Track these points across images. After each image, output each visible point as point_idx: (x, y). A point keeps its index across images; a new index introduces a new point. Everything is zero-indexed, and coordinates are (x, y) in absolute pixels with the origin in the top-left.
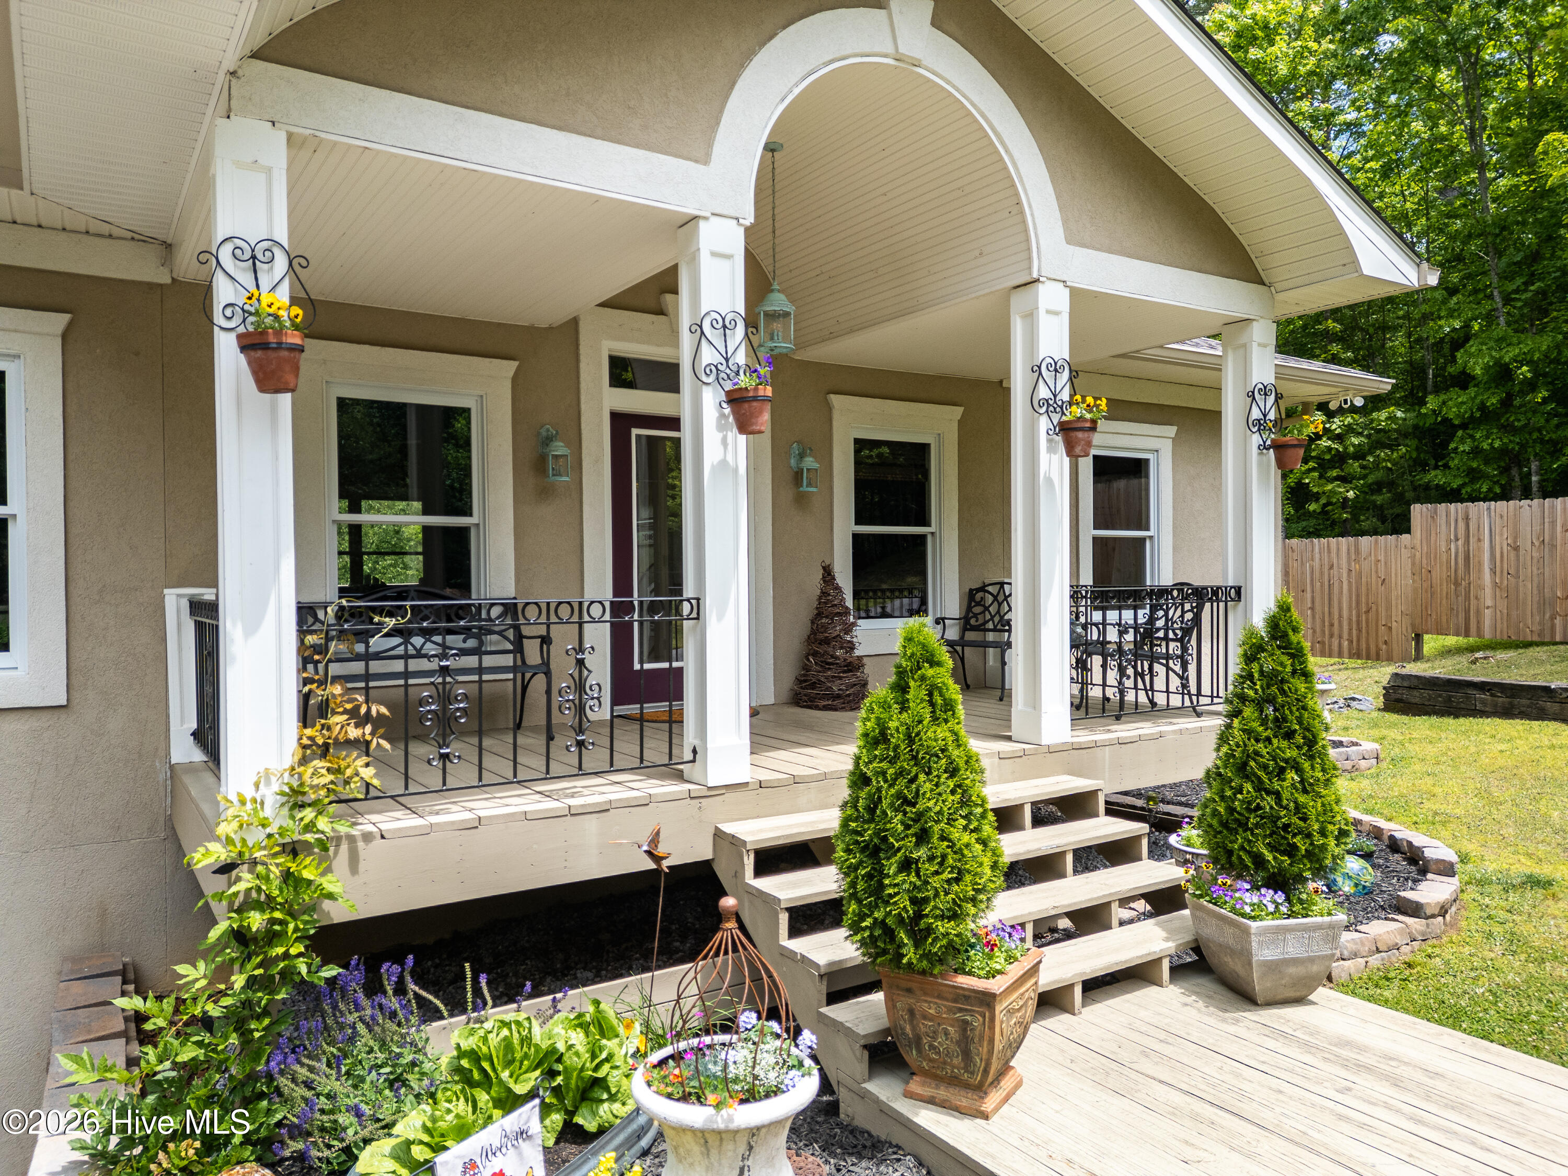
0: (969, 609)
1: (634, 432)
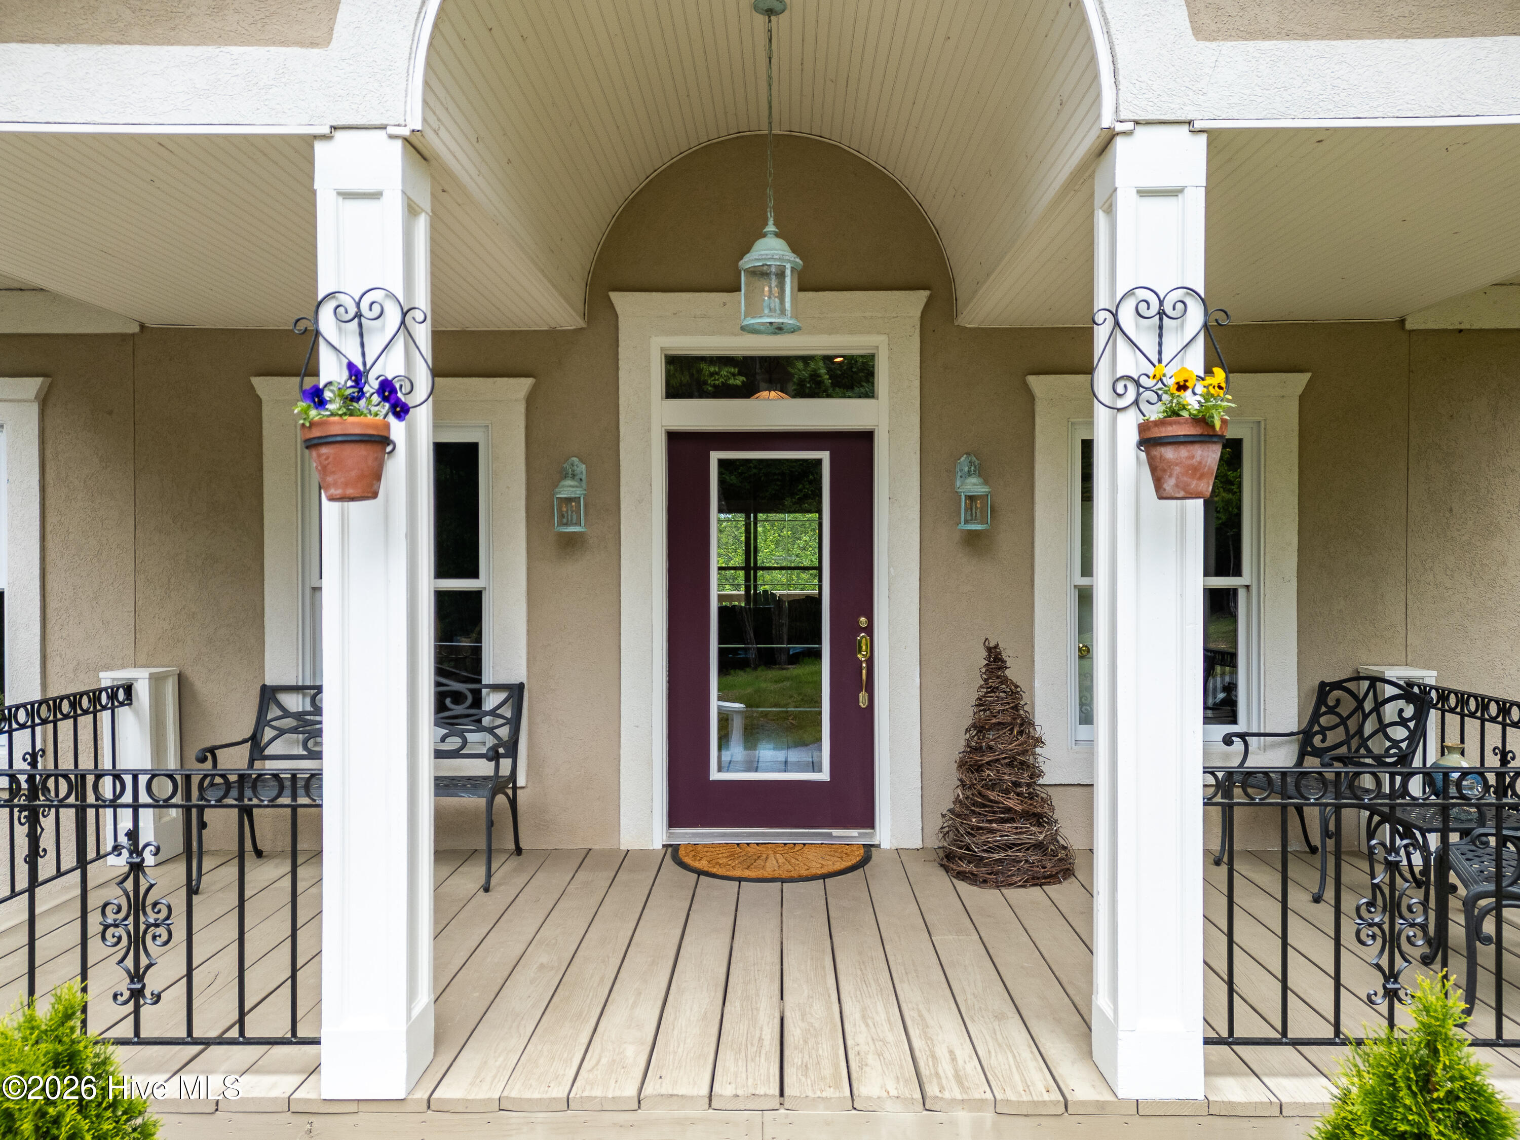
0: (1315, 717)
1: (715, 456)
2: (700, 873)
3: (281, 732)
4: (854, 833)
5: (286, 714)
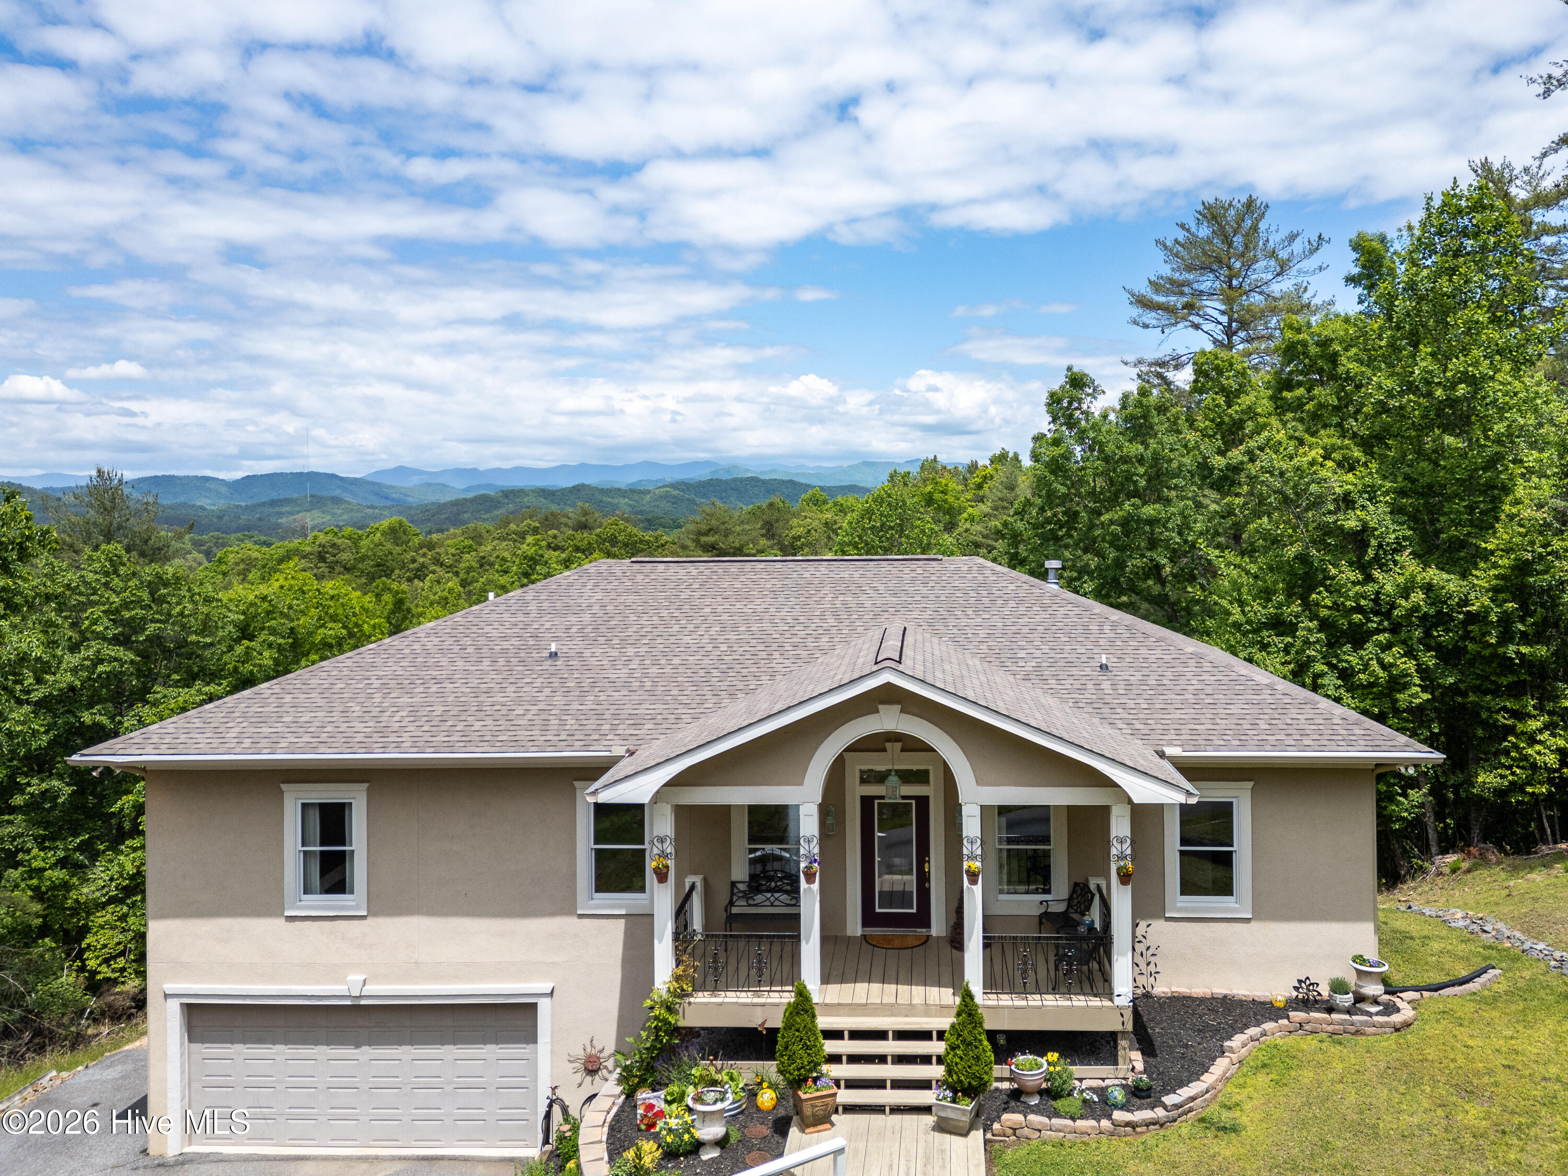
0: (1072, 894)
1: (876, 802)
2: (874, 946)
3: (739, 897)
4: (924, 930)
5: (740, 891)
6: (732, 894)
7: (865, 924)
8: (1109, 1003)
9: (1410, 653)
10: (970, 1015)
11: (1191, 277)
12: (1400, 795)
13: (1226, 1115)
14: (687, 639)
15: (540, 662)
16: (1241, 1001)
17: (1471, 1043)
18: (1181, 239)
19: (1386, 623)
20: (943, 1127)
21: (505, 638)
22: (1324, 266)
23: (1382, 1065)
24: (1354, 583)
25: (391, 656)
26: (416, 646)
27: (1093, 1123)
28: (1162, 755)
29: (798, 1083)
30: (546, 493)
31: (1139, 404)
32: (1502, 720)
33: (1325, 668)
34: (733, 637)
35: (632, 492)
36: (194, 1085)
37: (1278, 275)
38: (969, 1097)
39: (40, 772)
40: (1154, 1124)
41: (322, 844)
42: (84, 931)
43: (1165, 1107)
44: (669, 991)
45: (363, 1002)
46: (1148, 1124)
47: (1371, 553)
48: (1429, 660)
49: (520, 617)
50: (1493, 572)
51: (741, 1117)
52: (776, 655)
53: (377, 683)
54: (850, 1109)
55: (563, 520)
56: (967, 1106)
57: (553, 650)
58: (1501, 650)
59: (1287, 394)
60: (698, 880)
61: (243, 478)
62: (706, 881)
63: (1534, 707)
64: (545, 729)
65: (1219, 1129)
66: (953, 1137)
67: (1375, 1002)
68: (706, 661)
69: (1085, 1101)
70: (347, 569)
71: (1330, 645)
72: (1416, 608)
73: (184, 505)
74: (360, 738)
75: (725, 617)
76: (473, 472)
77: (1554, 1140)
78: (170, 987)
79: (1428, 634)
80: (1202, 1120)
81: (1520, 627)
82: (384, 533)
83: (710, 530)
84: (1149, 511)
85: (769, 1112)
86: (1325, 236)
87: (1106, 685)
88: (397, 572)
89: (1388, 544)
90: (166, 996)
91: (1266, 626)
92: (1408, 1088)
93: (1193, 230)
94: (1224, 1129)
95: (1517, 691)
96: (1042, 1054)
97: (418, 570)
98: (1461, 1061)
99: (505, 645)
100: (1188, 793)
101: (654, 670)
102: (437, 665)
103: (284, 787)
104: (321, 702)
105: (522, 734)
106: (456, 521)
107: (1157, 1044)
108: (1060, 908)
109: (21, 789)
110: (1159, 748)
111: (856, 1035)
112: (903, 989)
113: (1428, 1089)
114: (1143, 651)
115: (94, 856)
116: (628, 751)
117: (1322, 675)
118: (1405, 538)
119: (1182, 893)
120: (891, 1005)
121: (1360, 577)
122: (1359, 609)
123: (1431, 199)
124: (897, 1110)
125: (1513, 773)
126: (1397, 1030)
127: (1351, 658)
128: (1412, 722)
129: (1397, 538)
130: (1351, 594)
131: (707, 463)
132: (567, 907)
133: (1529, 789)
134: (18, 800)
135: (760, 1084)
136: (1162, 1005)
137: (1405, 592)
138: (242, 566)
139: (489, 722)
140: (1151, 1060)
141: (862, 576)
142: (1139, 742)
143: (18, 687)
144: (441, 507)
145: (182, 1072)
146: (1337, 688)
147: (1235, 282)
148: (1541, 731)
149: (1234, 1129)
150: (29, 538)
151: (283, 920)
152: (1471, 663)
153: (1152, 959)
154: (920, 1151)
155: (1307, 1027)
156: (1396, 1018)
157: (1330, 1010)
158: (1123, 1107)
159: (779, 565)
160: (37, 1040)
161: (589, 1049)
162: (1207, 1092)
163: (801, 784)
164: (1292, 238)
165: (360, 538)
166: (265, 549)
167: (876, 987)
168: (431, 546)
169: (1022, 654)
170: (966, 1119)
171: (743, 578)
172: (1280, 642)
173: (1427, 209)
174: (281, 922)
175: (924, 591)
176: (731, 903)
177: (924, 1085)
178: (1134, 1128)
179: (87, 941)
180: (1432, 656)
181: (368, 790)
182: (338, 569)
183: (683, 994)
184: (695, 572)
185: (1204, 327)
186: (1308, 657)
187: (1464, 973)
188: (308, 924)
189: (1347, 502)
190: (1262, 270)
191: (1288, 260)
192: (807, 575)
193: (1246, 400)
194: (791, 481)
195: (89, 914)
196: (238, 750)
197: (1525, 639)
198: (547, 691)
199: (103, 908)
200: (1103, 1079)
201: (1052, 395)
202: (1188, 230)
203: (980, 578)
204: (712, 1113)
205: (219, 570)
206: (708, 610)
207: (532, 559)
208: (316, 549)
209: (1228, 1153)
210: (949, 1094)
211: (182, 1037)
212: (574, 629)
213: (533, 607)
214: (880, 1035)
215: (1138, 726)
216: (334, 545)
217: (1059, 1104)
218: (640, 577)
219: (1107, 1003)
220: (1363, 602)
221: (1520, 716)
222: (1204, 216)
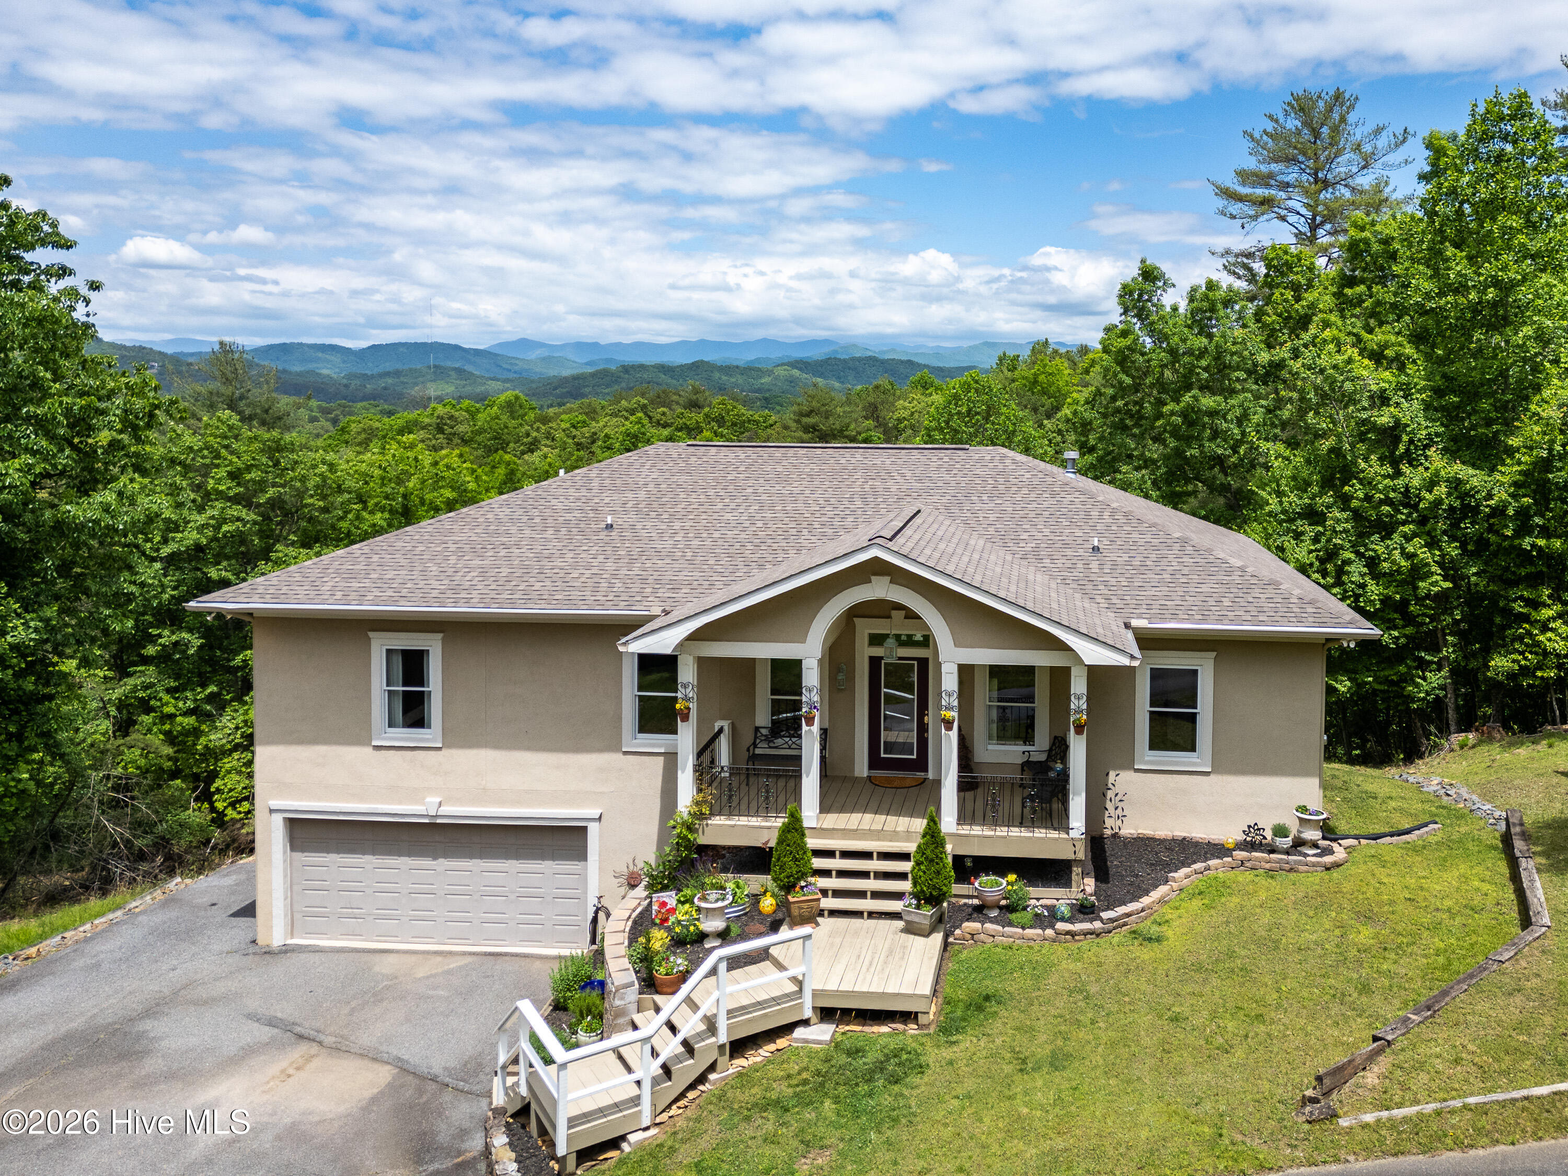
1: (881, 662)
2: (875, 785)
3: (762, 740)
4: (922, 774)
5: (762, 735)
6: (756, 738)
7: (871, 766)
8: (1066, 836)
9: (1432, 544)
10: (933, 837)
11: (1274, 167)
12: (1419, 677)
13: (1155, 929)
14: (728, 516)
15: (597, 532)
16: (1197, 842)
17: (1385, 880)
18: (1270, 129)
19: (1415, 515)
20: (910, 929)
21: (569, 511)
22: (1410, 159)
23: (1301, 895)
24: (1385, 477)
25: (468, 523)
26: (490, 516)
27: (1040, 931)
28: (1127, 626)
29: (789, 888)
30: (664, 369)
31: (1206, 297)
32: (1517, 608)
33: (1352, 556)
34: (768, 515)
35: (750, 370)
36: (295, 887)
37: (1364, 167)
38: (931, 904)
39: (171, 625)
40: (1091, 934)
41: (404, 685)
42: (213, 775)
43: (1102, 921)
44: (690, 813)
45: (439, 821)
46: (1086, 933)
47: (1402, 448)
48: (1453, 550)
49: (584, 492)
50: (1516, 468)
51: (744, 918)
52: (805, 532)
53: (453, 547)
54: (833, 913)
55: (675, 398)
56: (928, 912)
57: (609, 522)
58: (1517, 542)
59: (1348, 291)
60: (725, 724)
61: (369, 348)
62: (733, 727)
63: (1549, 597)
64: (595, 591)
65: (1144, 940)
66: (917, 937)
67: (1315, 845)
68: (743, 535)
69: (1037, 915)
70: (465, 442)
71: (1361, 535)
72: (1438, 502)
73: (311, 372)
74: (435, 593)
75: (764, 497)
76: (595, 346)
77: (1425, 956)
78: (275, 803)
79: (1455, 525)
80: (1134, 932)
81: (1537, 520)
82: (501, 407)
83: (812, 411)
84: (1208, 402)
85: (768, 916)
86: (1411, 130)
87: (1094, 566)
88: (512, 445)
89: (1420, 440)
90: (271, 811)
91: (1301, 516)
92: (1316, 914)
93: (1281, 121)
94: (1150, 940)
95: (1535, 581)
96: (1003, 875)
97: (531, 444)
98: (1370, 893)
99: (568, 516)
100: (1132, 657)
101: (696, 542)
102: (508, 533)
103: (371, 634)
104: (403, 562)
105: (575, 594)
106: (576, 395)
107: (1111, 873)
108: (1043, 757)
109: (153, 640)
110: (1127, 620)
111: (846, 854)
112: (892, 819)
113: (1334, 914)
114: (1135, 535)
115: (222, 707)
116: (664, 611)
117: (1348, 562)
118: (1437, 435)
119: (1151, 748)
120: (878, 831)
121: (1390, 471)
122: (1388, 501)
123: (1475, 105)
124: (871, 915)
125: (1526, 659)
126: (1328, 869)
127: (1377, 548)
128: (1433, 609)
129: (1429, 434)
130: (1380, 486)
131: (826, 342)
132: (614, 745)
133: (1539, 674)
134: (151, 650)
135: (765, 892)
136: (1125, 845)
137: (1431, 485)
138: (363, 436)
139: (548, 583)
140: (1103, 886)
141: (893, 463)
142: (1113, 615)
143: (149, 545)
144: (564, 381)
145: (285, 876)
146: (1362, 575)
147: (1320, 175)
148: (1554, 619)
149: (1159, 940)
150: (157, 407)
151: (371, 749)
152: (1495, 554)
153: (1120, 805)
154: (886, 946)
155: (1248, 864)
156: (1328, 859)
157: (1272, 851)
158: (1070, 920)
159: (819, 451)
160: (167, 864)
161: (631, 867)
162: (1143, 910)
163: (803, 641)
164: (1378, 131)
165: (478, 411)
166: (386, 420)
167: (868, 817)
168: (545, 420)
169: (1025, 536)
170: (927, 922)
171: (785, 463)
172: (1310, 531)
173: (1473, 115)
174: (369, 750)
175: (947, 477)
176: (755, 745)
177: (898, 896)
178: (1073, 936)
179: (215, 785)
180: (1456, 547)
181: (443, 639)
182: (456, 440)
183: (701, 816)
184: (743, 456)
185: (1289, 219)
186: (1335, 545)
187: (1407, 826)
188: (392, 752)
189: (1381, 399)
190: (1345, 164)
191: (1373, 153)
192: (843, 461)
193: (1310, 296)
194: (909, 361)
195: (217, 760)
196: (331, 601)
197: (1546, 532)
198: (601, 558)
199: (230, 755)
200: (1058, 900)
201: (1124, 287)
202: (1277, 121)
203: (1001, 466)
204: (714, 909)
205: (342, 438)
206: (750, 490)
207: (635, 436)
208: (434, 420)
209: (1146, 957)
210: (914, 902)
211: (284, 846)
212: (630, 505)
213: (595, 484)
214: (867, 855)
215: (1114, 601)
216: (451, 417)
217: (1013, 916)
218: (693, 459)
219: (1063, 835)
220: (1392, 495)
221: (1536, 604)
222: (1293, 107)
